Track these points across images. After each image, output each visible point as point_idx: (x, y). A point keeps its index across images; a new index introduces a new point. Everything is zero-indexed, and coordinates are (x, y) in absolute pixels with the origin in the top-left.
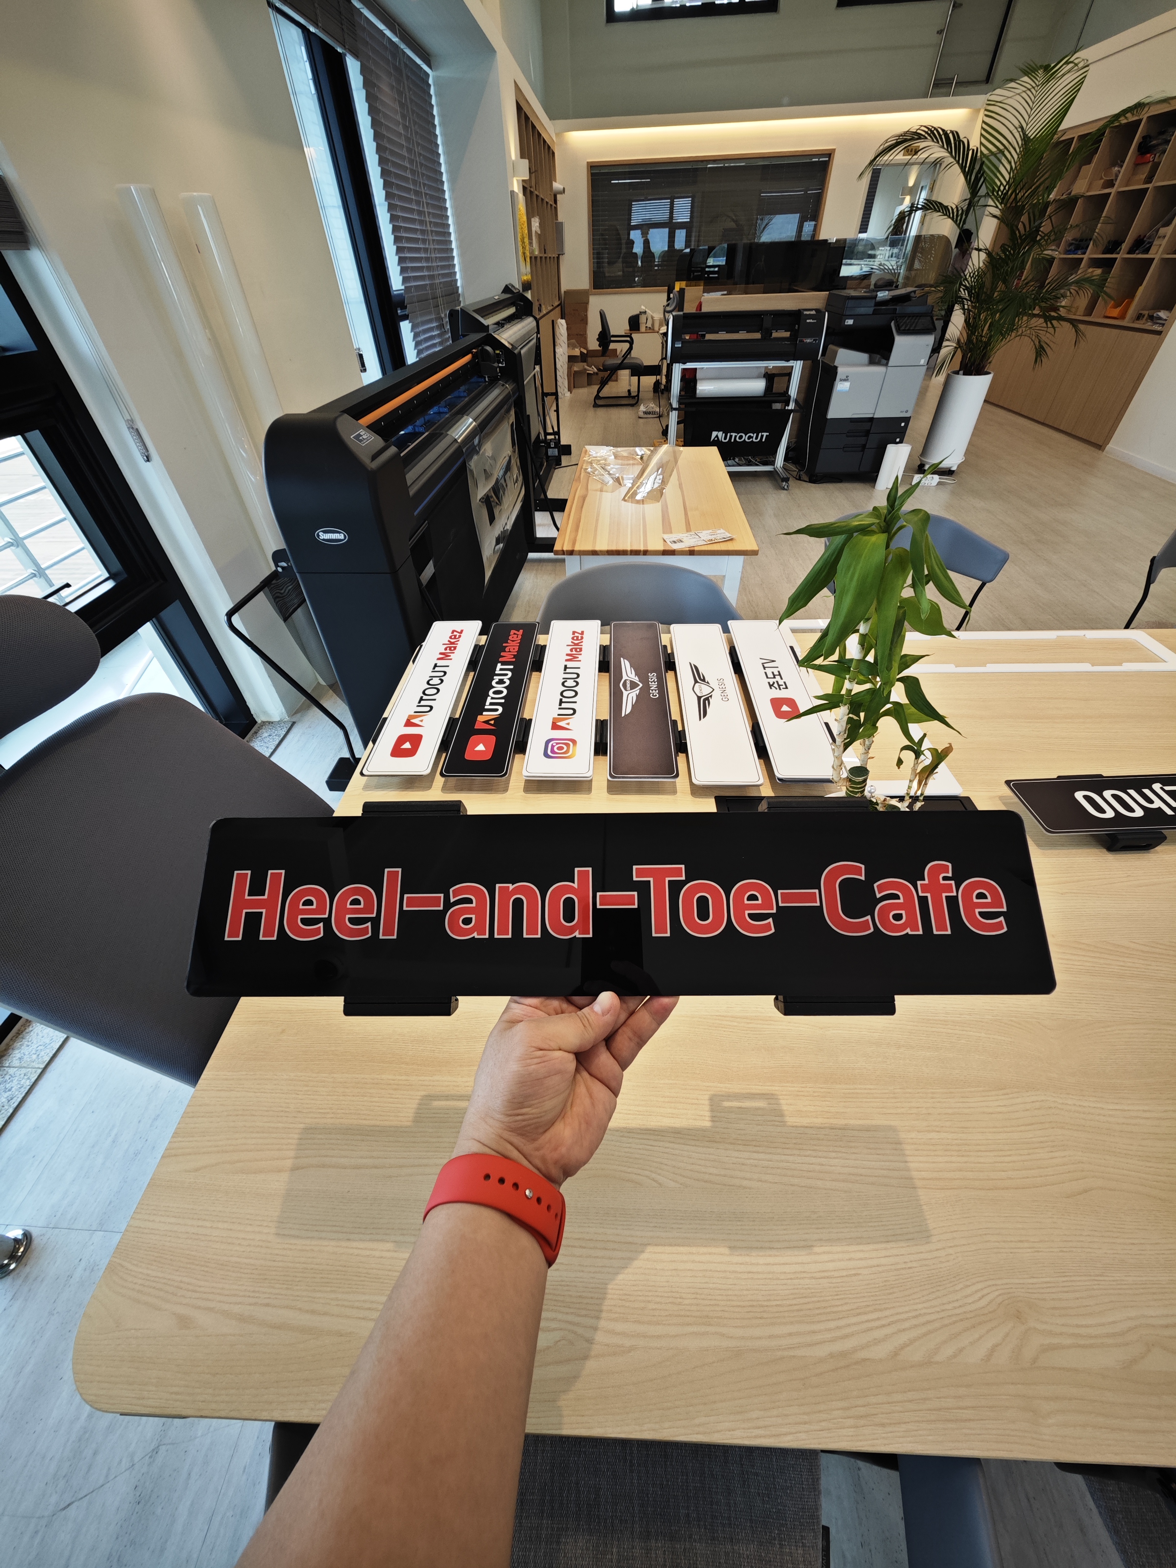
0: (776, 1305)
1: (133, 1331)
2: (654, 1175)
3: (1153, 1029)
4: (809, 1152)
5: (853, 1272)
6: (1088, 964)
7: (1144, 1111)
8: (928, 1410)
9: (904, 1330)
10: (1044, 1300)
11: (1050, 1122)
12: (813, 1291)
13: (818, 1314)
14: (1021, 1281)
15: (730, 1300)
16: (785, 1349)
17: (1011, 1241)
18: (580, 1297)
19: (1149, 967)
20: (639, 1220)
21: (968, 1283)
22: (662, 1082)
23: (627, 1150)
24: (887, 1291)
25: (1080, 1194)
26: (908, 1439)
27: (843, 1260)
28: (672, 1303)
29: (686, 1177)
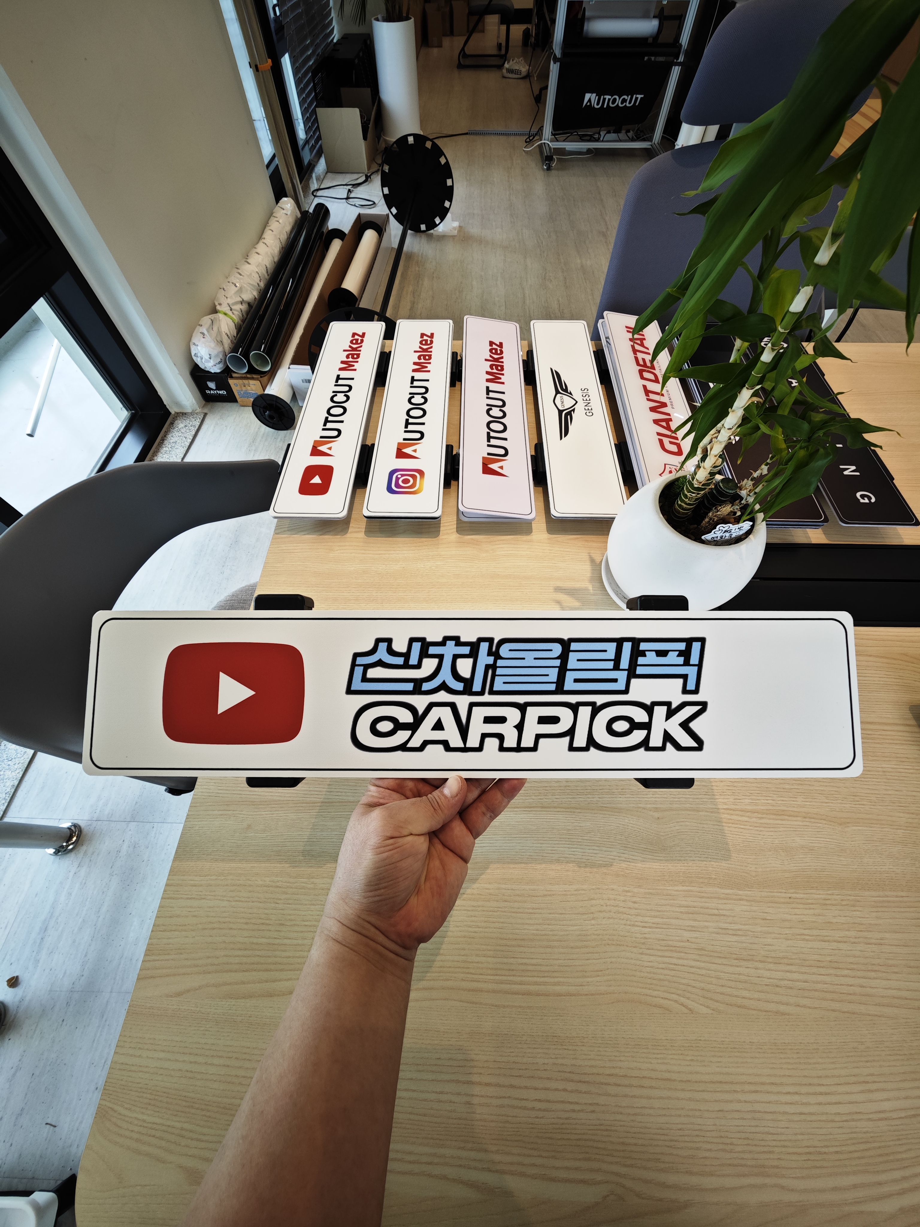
0: (837, 1152)
1: (139, 1188)
2: (682, 1000)
4: (846, 972)
12: (872, 1135)
13: (881, 1163)
15: (784, 1146)
16: (851, 1204)
18: (623, 1143)
20: (674, 1052)
22: (676, 888)
23: (648, 969)
27: (898, 1099)
28: (724, 1150)
29: (717, 1001)
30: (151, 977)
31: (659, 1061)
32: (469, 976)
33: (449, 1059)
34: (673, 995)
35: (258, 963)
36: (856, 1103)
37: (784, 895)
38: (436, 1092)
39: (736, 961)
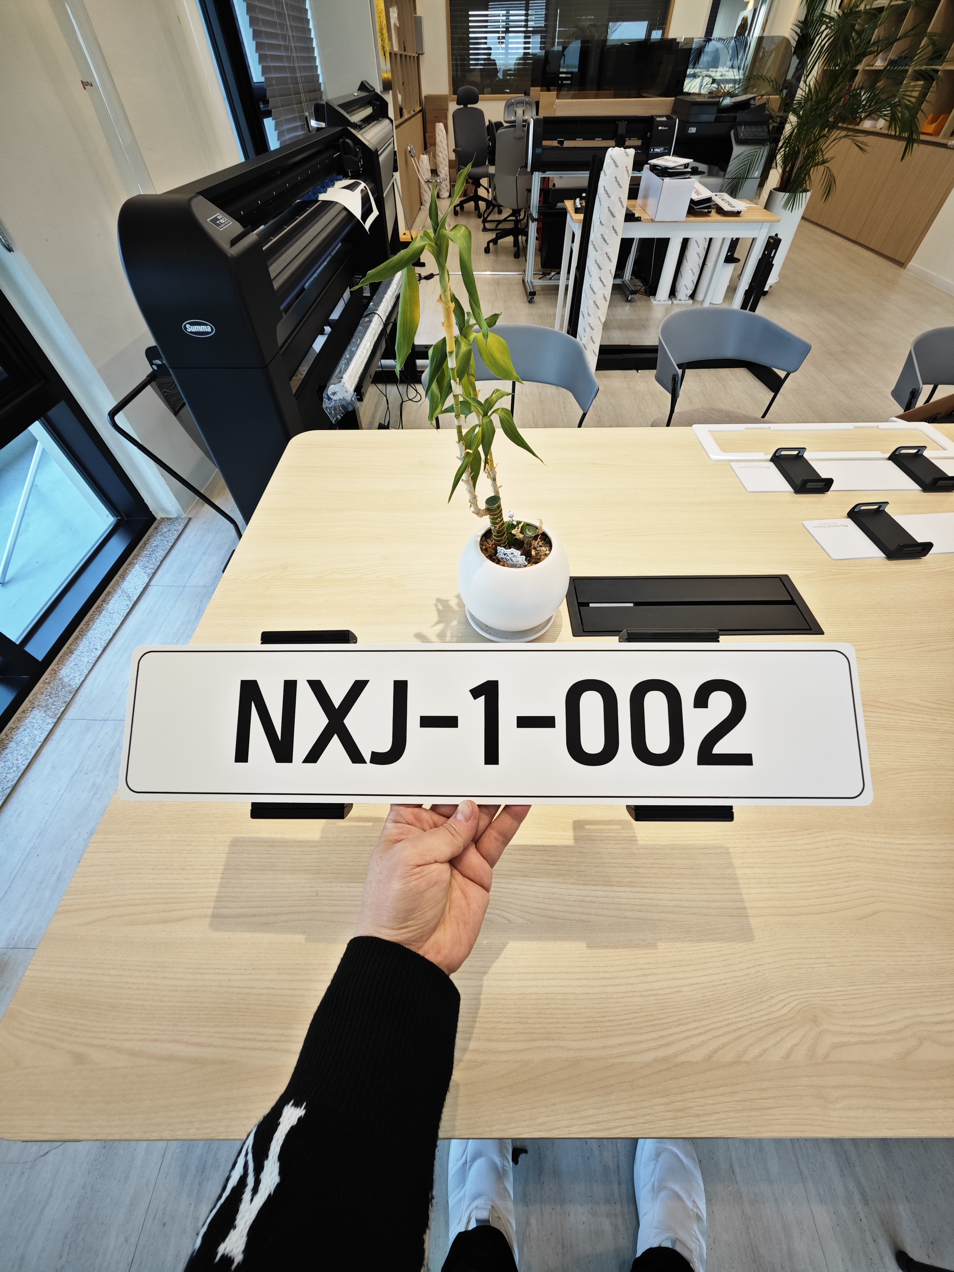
0: (610, 1021)
1: (32, 1068)
2: (504, 914)
3: (936, 775)
4: (640, 889)
5: (676, 990)
6: (885, 720)
7: (926, 844)
8: (736, 1101)
9: (718, 1036)
10: (836, 1005)
11: (847, 856)
12: (641, 1007)
13: (645, 1027)
14: (818, 991)
15: (569, 1018)
16: (616, 1057)
17: (810, 958)
19: (934, 721)
21: (773, 995)
24: (704, 1005)
25: (870, 916)
26: (719, 1126)
27: (668, 980)
28: (519, 1022)
29: (533, 914)
30: (68, 911)
31: (478, 959)
32: (331, 902)
33: (306, 964)
34: (497, 911)
35: (158, 899)
36: (632, 984)
37: (599, 834)
38: (291, 989)
39: (552, 884)
